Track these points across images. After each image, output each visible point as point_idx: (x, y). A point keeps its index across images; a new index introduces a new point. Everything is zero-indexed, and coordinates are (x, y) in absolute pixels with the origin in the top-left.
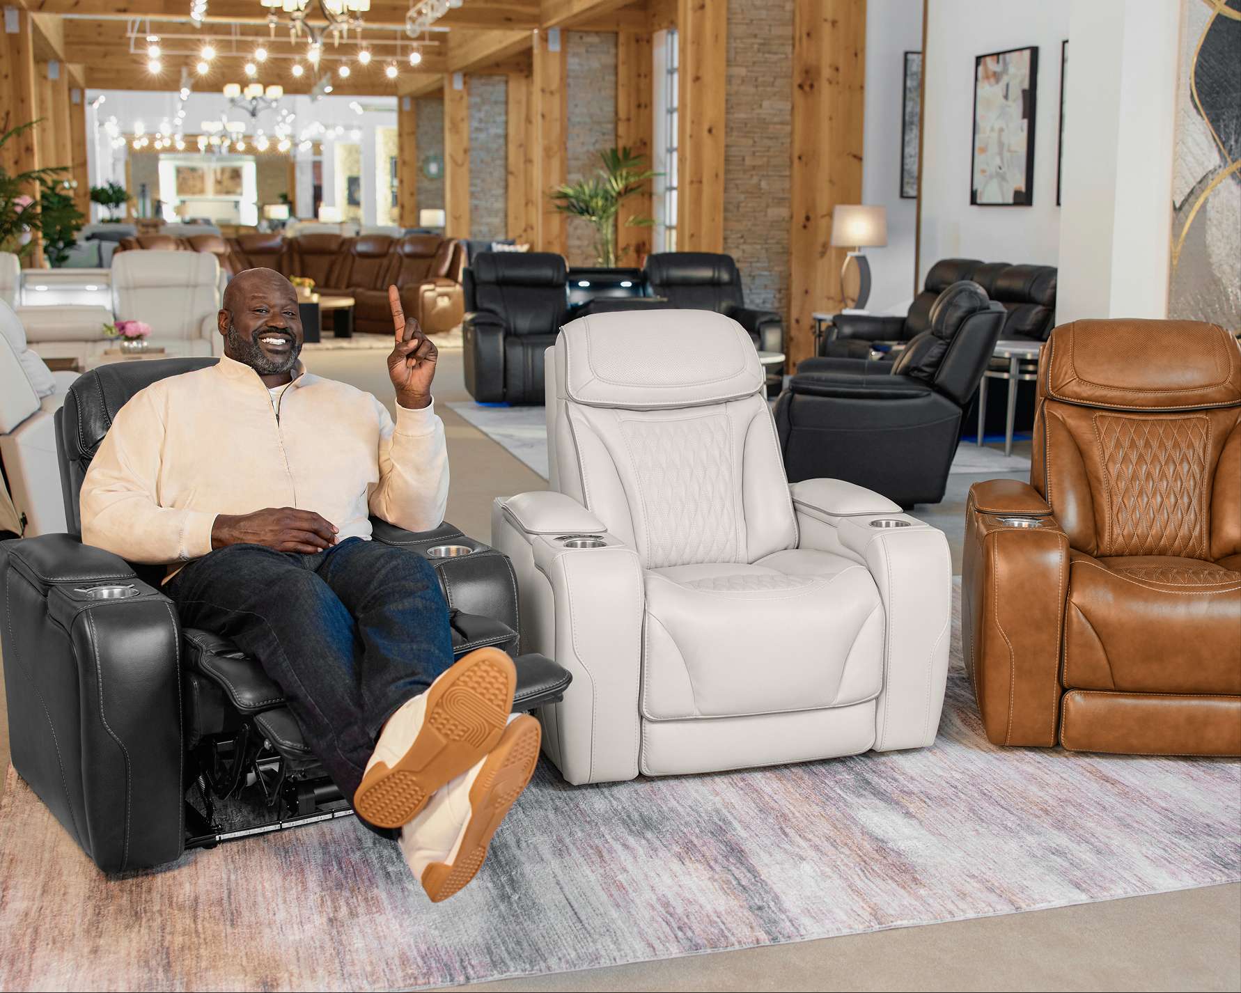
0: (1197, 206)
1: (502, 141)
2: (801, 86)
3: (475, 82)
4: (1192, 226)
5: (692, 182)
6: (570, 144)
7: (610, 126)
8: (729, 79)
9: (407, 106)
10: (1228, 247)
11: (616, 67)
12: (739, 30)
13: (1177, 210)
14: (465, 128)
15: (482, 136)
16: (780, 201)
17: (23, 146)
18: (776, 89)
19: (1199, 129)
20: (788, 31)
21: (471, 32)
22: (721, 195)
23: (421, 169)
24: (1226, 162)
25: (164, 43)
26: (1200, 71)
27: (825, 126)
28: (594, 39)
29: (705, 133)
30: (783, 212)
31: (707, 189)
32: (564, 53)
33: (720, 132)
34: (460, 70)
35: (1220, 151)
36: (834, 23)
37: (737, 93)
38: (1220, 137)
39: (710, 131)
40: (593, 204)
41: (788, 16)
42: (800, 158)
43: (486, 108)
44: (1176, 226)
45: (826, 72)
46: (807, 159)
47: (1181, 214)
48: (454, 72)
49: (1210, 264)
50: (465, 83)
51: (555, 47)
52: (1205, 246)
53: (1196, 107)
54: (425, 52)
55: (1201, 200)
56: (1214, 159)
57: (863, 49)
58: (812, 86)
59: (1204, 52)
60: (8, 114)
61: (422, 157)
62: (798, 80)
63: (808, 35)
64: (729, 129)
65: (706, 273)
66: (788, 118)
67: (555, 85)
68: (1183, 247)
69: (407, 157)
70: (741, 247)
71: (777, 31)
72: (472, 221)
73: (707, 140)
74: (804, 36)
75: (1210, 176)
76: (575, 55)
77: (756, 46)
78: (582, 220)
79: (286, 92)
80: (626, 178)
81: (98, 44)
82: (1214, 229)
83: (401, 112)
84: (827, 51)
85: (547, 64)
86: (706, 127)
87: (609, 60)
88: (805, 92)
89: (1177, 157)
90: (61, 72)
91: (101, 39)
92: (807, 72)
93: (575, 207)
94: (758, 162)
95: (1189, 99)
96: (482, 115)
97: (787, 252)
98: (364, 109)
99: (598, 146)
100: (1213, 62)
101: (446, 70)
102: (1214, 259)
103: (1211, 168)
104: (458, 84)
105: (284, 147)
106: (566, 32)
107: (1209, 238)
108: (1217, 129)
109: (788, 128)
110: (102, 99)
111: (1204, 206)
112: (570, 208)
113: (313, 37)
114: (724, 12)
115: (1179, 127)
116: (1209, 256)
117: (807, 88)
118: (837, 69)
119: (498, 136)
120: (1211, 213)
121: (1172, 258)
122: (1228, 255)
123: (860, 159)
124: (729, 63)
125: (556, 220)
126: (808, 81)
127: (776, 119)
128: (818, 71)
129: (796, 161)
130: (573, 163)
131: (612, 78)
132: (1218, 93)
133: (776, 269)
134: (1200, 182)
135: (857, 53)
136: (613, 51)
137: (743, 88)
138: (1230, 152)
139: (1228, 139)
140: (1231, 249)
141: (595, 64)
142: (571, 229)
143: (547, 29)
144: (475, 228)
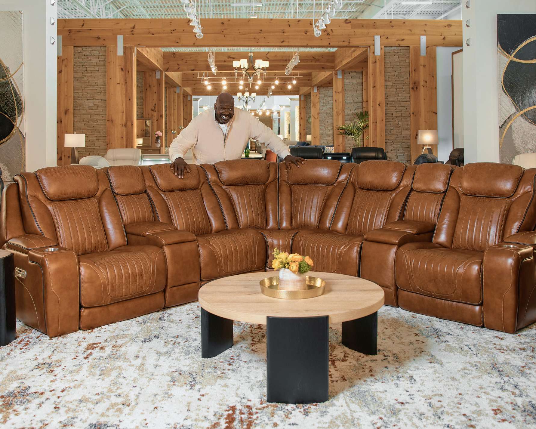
0: (508, 126)
1: (331, 110)
2: (412, 88)
3: (322, 90)
4: (506, 133)
5: (373, 123)
6: (346, 111)
7: (361, 104)
8: (386, 87)
9: (302, 99)
10: (522, 141)
11: (362, 83)
12: (389, 70)
13: (501, 128)
14: (318, 106)
15: (324, 108)
16: (407, 129)
17: (160, 115)
18: (403, 90)
19: (507, 100)
20: (408, 69)
21: (318, 72)
22: (384, 127)
23: (307, 121)
24: (518, 111)
25: (210, 80)
26: (505, 80)
27: (422, 102)
28: (354, 74)
29: (378, 105)
30: (408, 133)
31: (378, 125)
32: (343, 79)
33: (383, 105)
34: (316, 85)
35: (515, 107)
36: (424, 66)
37: (389, 91)
38: (515, 102)
39: (379, 105)
40: (352, 131)
41: (407, 64)
42: (413, 113)
43: (325, 98)
44: (501, 133)
45: (422, 83)
46: (416, 114)
47: (502, 129)
48: (313, 86)
49: (515, 147)
50: (318, 90)
51: (340, 77)
52: (512, 141)
53: (505, 92)
54: (298, 79)
55: (509, 124)
56: (514, 110)
57: (436, 75)
58: (417, 88)
59: (506, 73)
60: (155, 105)
61: (308, 116)
62: (411, 86)
63: (415, 70)
64: (386, 104)
65: (373, 154)
66: (409, 99)
67: (340, 90)
68: (503, 141)
69: (302, 116)
70: (392, 145)
71: (403, 69)
72: (320, 139)
73: (378, 108)
74: (413, 71)
75: (512, 116)
76: (347, 79)
77: (396, 75)
78: (350, 137)
79: (257, 95)
80: (365, 122)
81: (193, 80)
82: (515, 134)
83: (300, 100)
84: (422, 76)
85: (338, 83)
86: (378, 103)
87: (360, 81)
88: (414, 91)
89: (500, 109)
90: (181, 90)
91: (194, 79)
92: (415, 83)
93: (347, 133)
94: (398, 115)
95: (502, 90)
96: (324, 101)
97: (409, 147)
98: (291, 100)
99: (356, 111)
100: (510, 77)
101: (311, 86)
102: (516, 145)
103: (512, 113)
104: (316, 90)
105: (268, 113)
106: (344, 71)
107: (514, 138)
108: (513, 99)
109: (409, 103)
110: (201, 99)
111: (511, 126)
112: (345, 133)
113: (249, 76)
114: (383, 63)
115: (500, 99)
116: (514, 144)
117: (415, 89)
118: (426, 82)
119: (330, 108)
120: (514, 129)
121: (500, 145)
122: (522, 144)
123: (437, 113)
124: (386, 81)
125: (341, 138)
126: (415, 87)
127: (404, 100)
128: (419, 83)
129: (412, 114)
130: (347, 117)
131: (361, 87)
132: (513, 87)
133: (406, 153)
134: (508, 118)
135: (433, 76)
136: (361, 77)
137: (391, 89)
138: (519, 107)
139: (519, 103)
140: (523, 141)
141: (355, 82)
142: (346, 141)
143: (337, 71)
144: (322, 141)
